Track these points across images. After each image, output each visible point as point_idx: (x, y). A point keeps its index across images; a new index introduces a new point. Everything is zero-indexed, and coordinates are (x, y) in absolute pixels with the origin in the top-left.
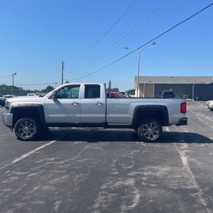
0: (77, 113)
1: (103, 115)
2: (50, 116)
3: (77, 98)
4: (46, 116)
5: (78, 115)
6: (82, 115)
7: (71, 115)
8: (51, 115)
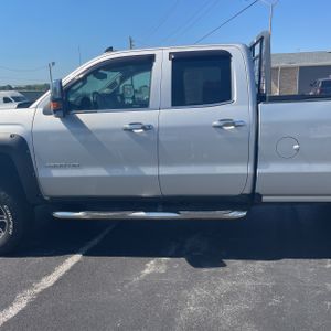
0: (148, 163)
1: (245, 169)
2: (55, 176)
3: (144, 105)
4: (41, 173)
5: (150, 171)
6: (165, 171)
7: (127, 171)
8: (56, 173)
